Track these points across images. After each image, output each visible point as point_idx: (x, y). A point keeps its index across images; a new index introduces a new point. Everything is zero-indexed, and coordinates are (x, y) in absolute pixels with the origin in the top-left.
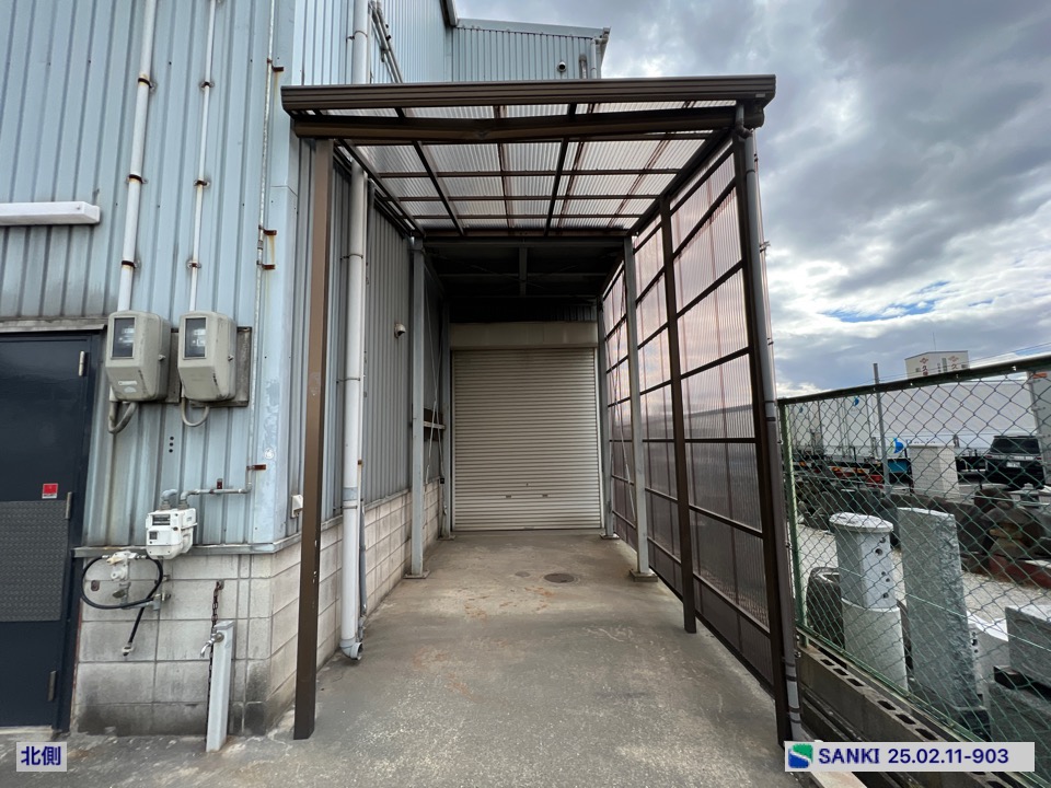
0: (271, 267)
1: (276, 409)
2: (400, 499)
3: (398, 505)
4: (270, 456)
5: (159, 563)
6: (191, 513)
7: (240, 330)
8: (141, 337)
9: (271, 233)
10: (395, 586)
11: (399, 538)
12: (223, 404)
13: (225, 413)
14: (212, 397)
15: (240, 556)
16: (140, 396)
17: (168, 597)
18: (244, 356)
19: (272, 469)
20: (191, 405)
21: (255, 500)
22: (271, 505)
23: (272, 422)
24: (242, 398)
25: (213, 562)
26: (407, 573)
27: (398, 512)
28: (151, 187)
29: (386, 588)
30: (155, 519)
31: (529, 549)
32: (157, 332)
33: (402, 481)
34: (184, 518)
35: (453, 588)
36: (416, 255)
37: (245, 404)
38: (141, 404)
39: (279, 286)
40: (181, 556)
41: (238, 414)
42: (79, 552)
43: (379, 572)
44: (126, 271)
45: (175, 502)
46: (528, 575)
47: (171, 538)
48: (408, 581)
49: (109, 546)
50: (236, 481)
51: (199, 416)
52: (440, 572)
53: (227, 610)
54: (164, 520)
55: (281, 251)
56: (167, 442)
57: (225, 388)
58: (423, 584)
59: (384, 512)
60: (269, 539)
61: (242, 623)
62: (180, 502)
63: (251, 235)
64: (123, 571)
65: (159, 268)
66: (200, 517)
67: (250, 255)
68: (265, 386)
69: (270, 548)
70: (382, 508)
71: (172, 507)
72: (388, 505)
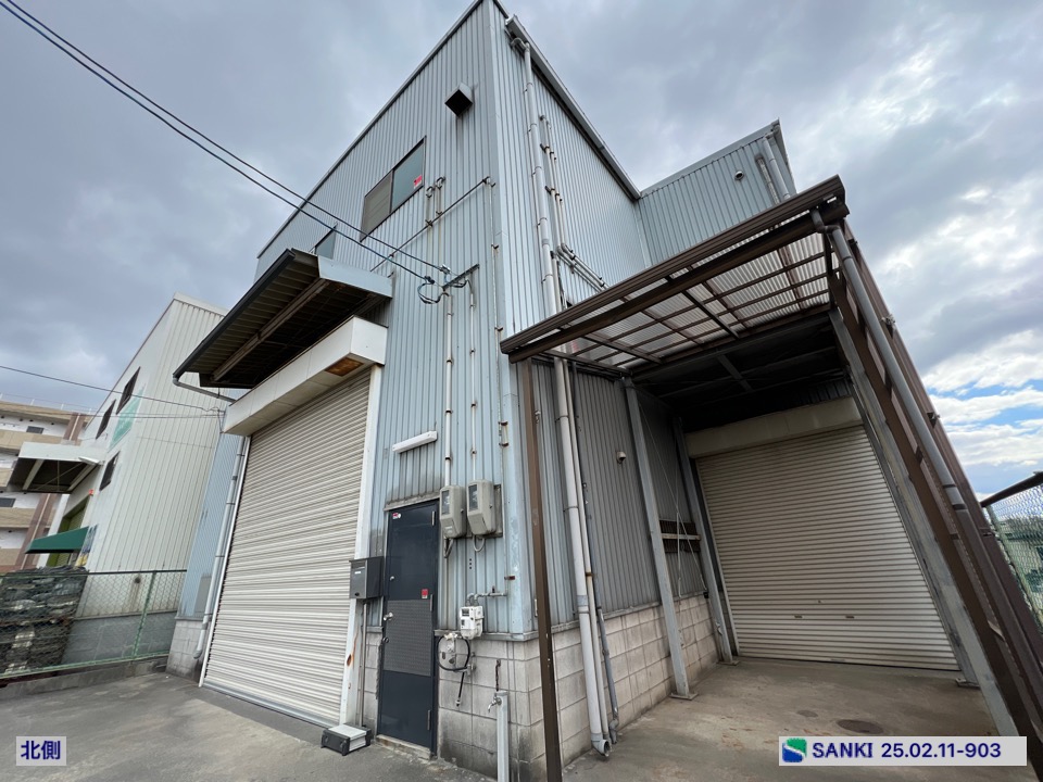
0: (507, 445)
1: (517, 537)
2: (651, 611)
3: (648, 618)
4: (516, 570)
5: (467, 641)
6: (479, 609)
7: (496, 487)
8: (452, 500)
9: (505, 424)
10: (658, 703)
11: (656, 653)
12: (491, 536)
13: (493, 540)
14: (483, 532)
15: (507, 642)
16: (454, 535)
17: (475, 668)
18: (498, 503)
19: (518, 578)
20: (477, 538)
21: (511, 599)
22: (520, 605)
23: (515, 546)
24: (500, 531)
25: (495, 645)
26: (672, 692)
27: (650, 625)
28: (454, 414)
29: (645, 701)
30: (463, 612)
31: (830, 686)
32: (459, 494)
33: (649, 592)
34: (476, 612)
35: (717, 714)
36: (628, 391)
37: (501, 535)
38: (457, 539)
39: (512, 455)
40: (476, 639)
41: (498, 540)
42: (437, 633)
43: (634, 682)
44: (447, 462)
45: (472, 602)
46: (816, 715)
47: (471, 627)
48: (674, 701)
49: (447, 629)
50: (501, 590)
51: (481, 544)
52: (708, 697)
53: (504, 684)
54: (466, 613)
55: (511, 435)
56: (469, 562)
57: (489, 526)
58: (687, 705)
59: (631, 622)
60: (521, 631)
61: (512, 694)
62: (474, 601)
63: (496, 427)
64: (452, 646)
65: (460, 459)
66: (485, 612)
67: (497, 440)
68: (510, 522)
69: (521, 638)
70: (628, 618)
71: (471, 605)
72: (636, 615)
